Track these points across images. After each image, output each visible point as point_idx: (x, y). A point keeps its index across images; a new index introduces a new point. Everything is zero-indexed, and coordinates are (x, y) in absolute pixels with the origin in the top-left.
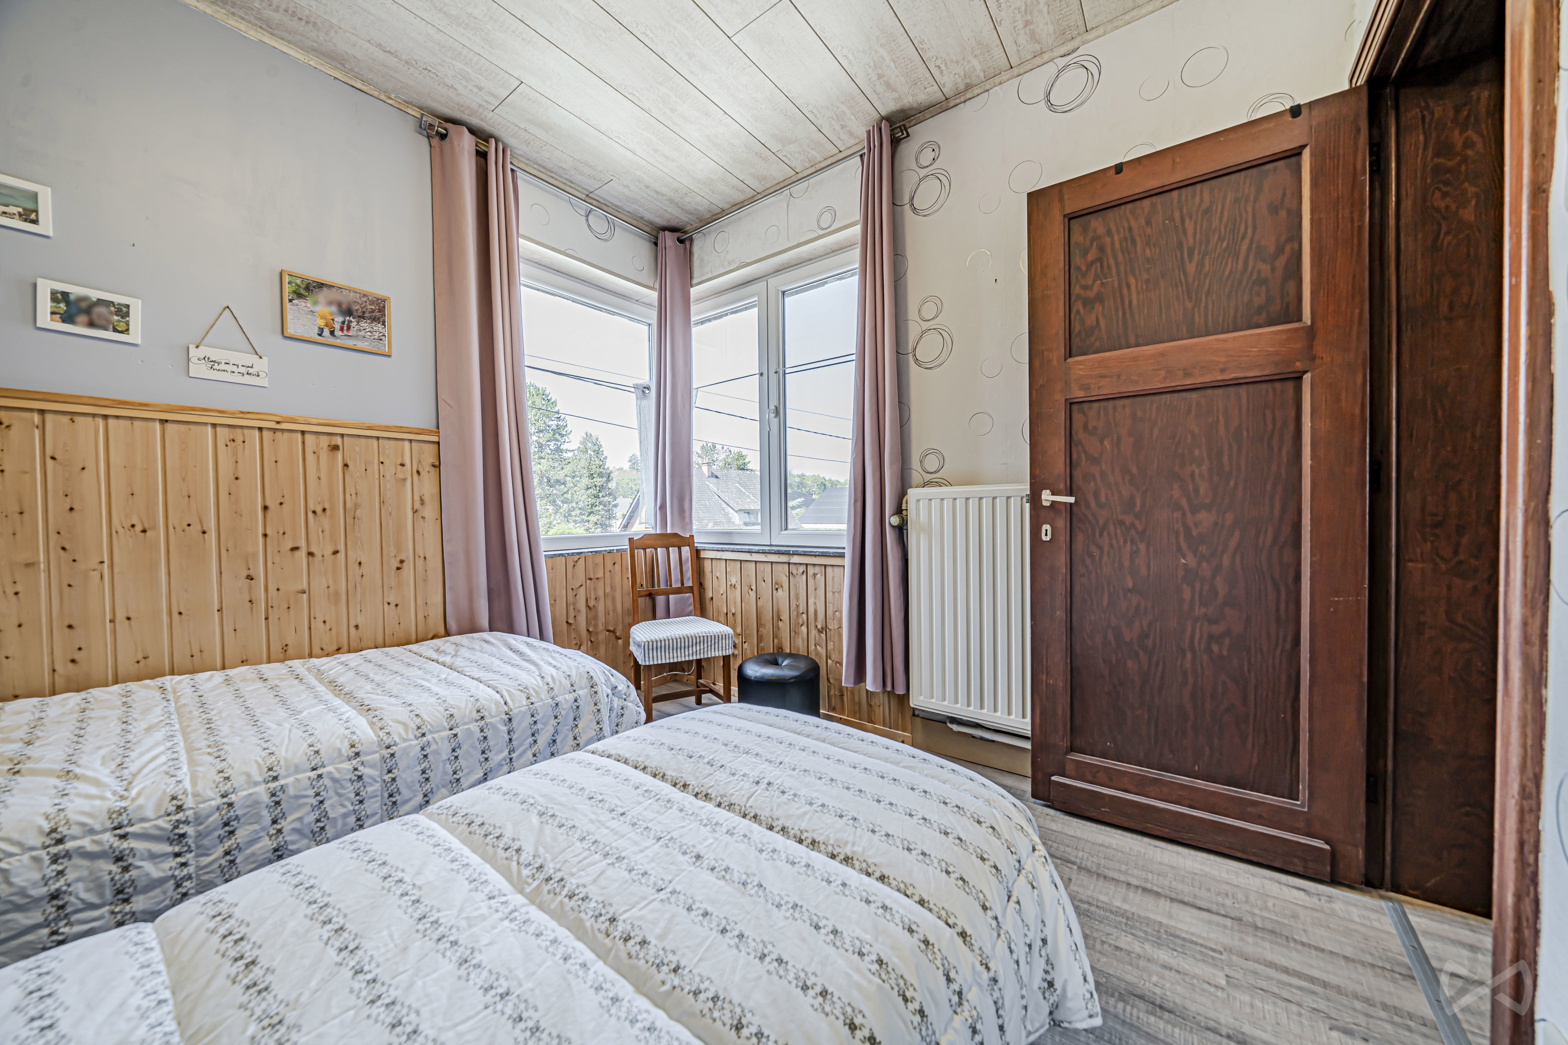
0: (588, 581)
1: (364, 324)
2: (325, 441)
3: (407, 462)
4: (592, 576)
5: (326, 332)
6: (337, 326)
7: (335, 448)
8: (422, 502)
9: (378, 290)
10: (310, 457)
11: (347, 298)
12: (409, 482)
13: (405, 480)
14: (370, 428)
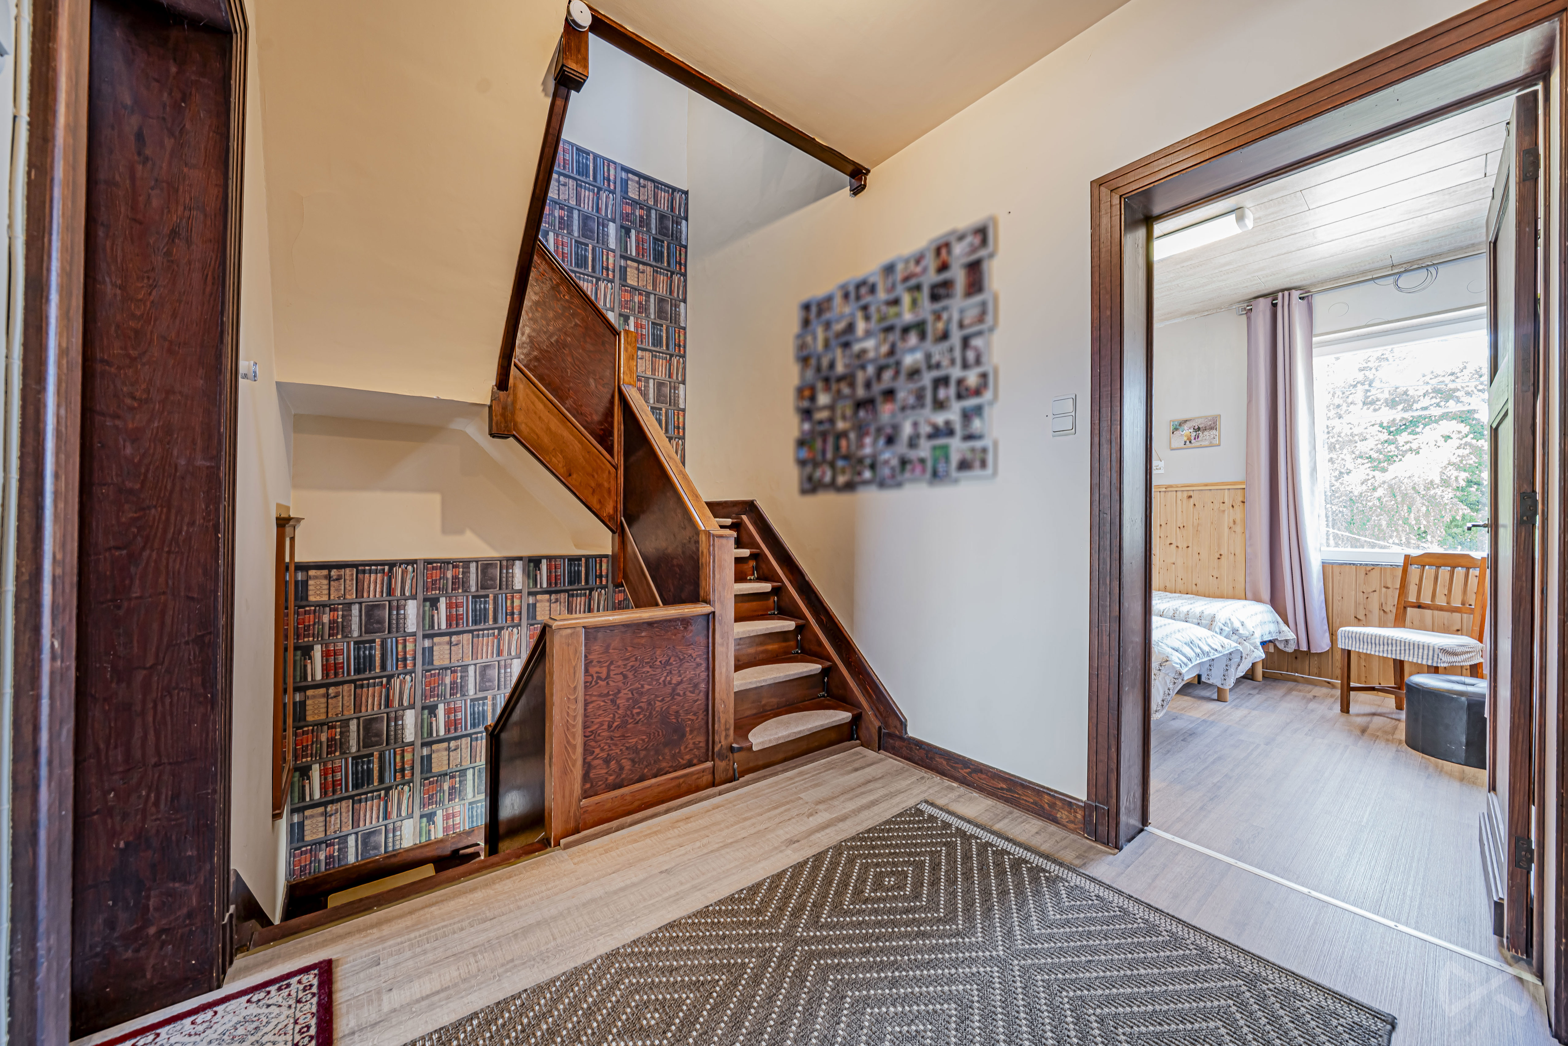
0: (1384, 590)
1: (1206, 433)
2: (1185, 494)
3: (1226, 501)
4: (1389, 585)
5: (1188, 442)
6: (1193, 438)
7: (1190, 497)
8: (1234, 522)
9: (1211, 412)
10: (1179, 502)
11: (1195, 424)
12: (1226, 513)
13: (1224, 511)
14: (1206, 485)
